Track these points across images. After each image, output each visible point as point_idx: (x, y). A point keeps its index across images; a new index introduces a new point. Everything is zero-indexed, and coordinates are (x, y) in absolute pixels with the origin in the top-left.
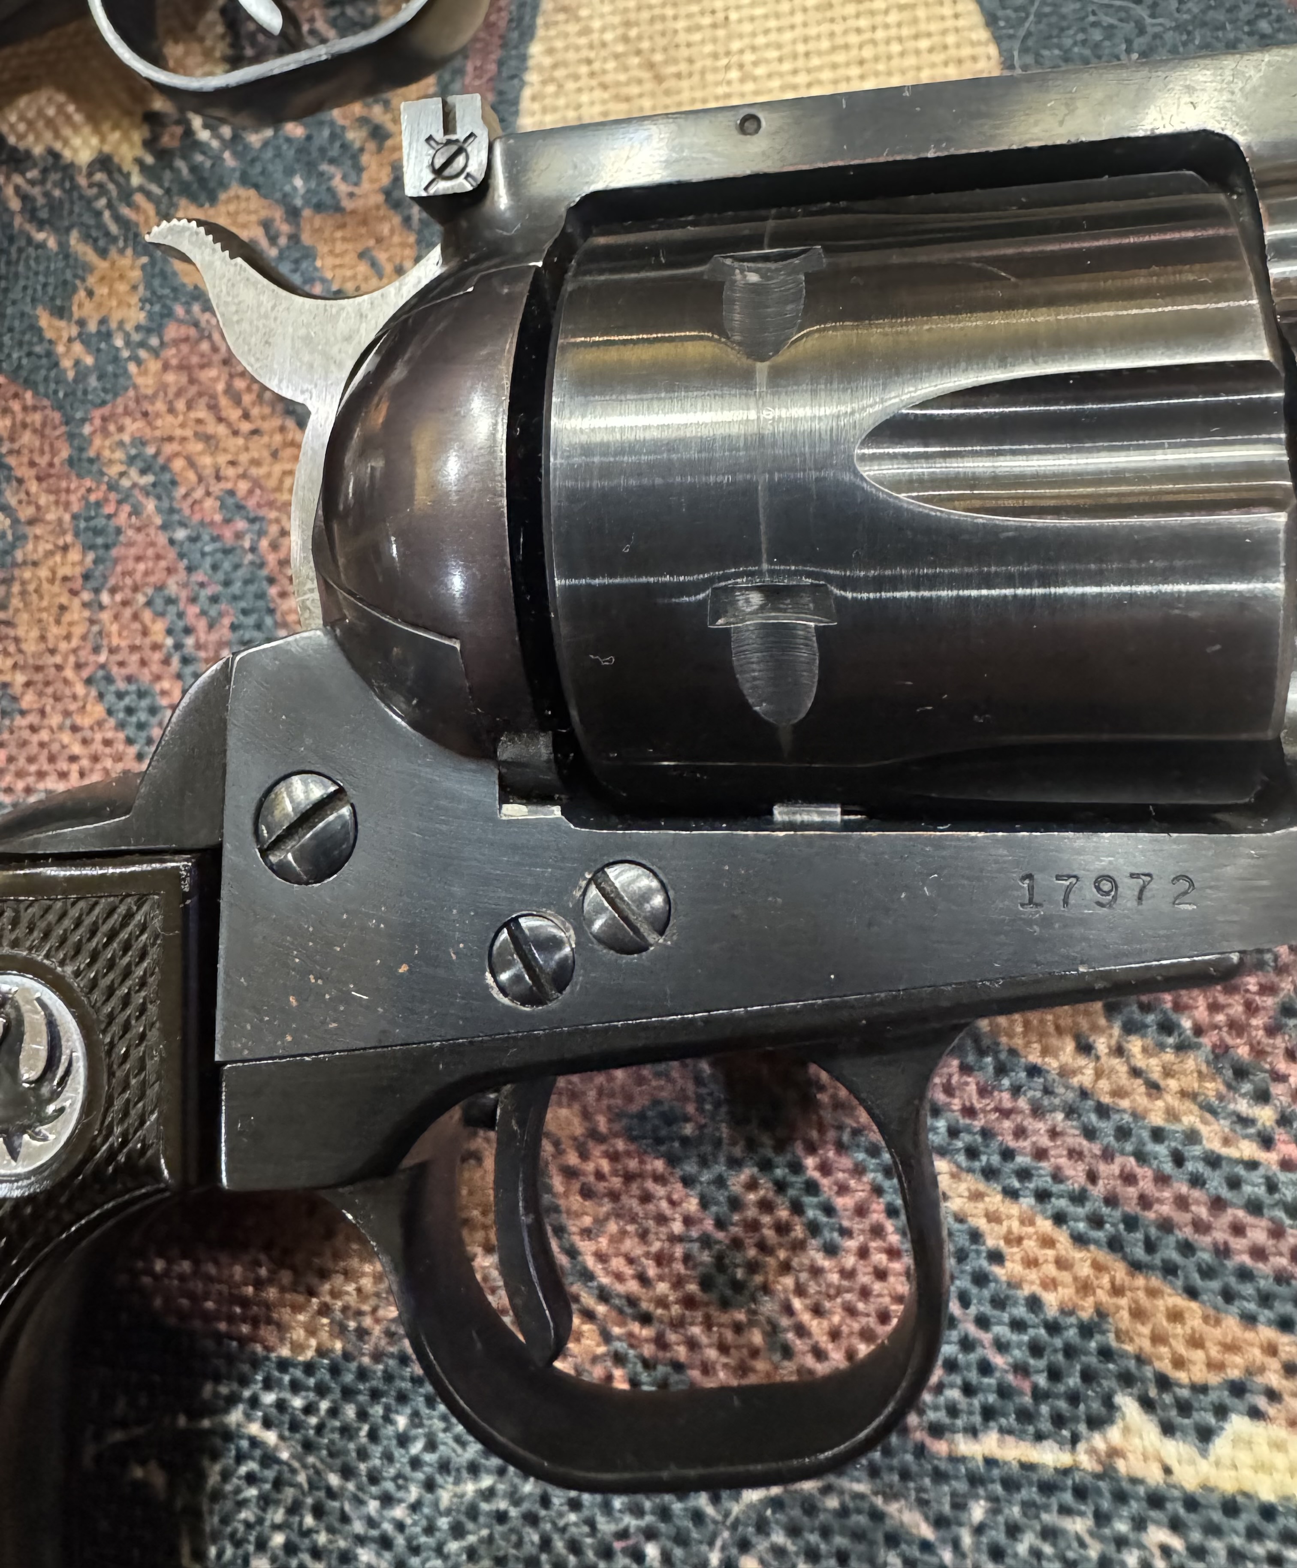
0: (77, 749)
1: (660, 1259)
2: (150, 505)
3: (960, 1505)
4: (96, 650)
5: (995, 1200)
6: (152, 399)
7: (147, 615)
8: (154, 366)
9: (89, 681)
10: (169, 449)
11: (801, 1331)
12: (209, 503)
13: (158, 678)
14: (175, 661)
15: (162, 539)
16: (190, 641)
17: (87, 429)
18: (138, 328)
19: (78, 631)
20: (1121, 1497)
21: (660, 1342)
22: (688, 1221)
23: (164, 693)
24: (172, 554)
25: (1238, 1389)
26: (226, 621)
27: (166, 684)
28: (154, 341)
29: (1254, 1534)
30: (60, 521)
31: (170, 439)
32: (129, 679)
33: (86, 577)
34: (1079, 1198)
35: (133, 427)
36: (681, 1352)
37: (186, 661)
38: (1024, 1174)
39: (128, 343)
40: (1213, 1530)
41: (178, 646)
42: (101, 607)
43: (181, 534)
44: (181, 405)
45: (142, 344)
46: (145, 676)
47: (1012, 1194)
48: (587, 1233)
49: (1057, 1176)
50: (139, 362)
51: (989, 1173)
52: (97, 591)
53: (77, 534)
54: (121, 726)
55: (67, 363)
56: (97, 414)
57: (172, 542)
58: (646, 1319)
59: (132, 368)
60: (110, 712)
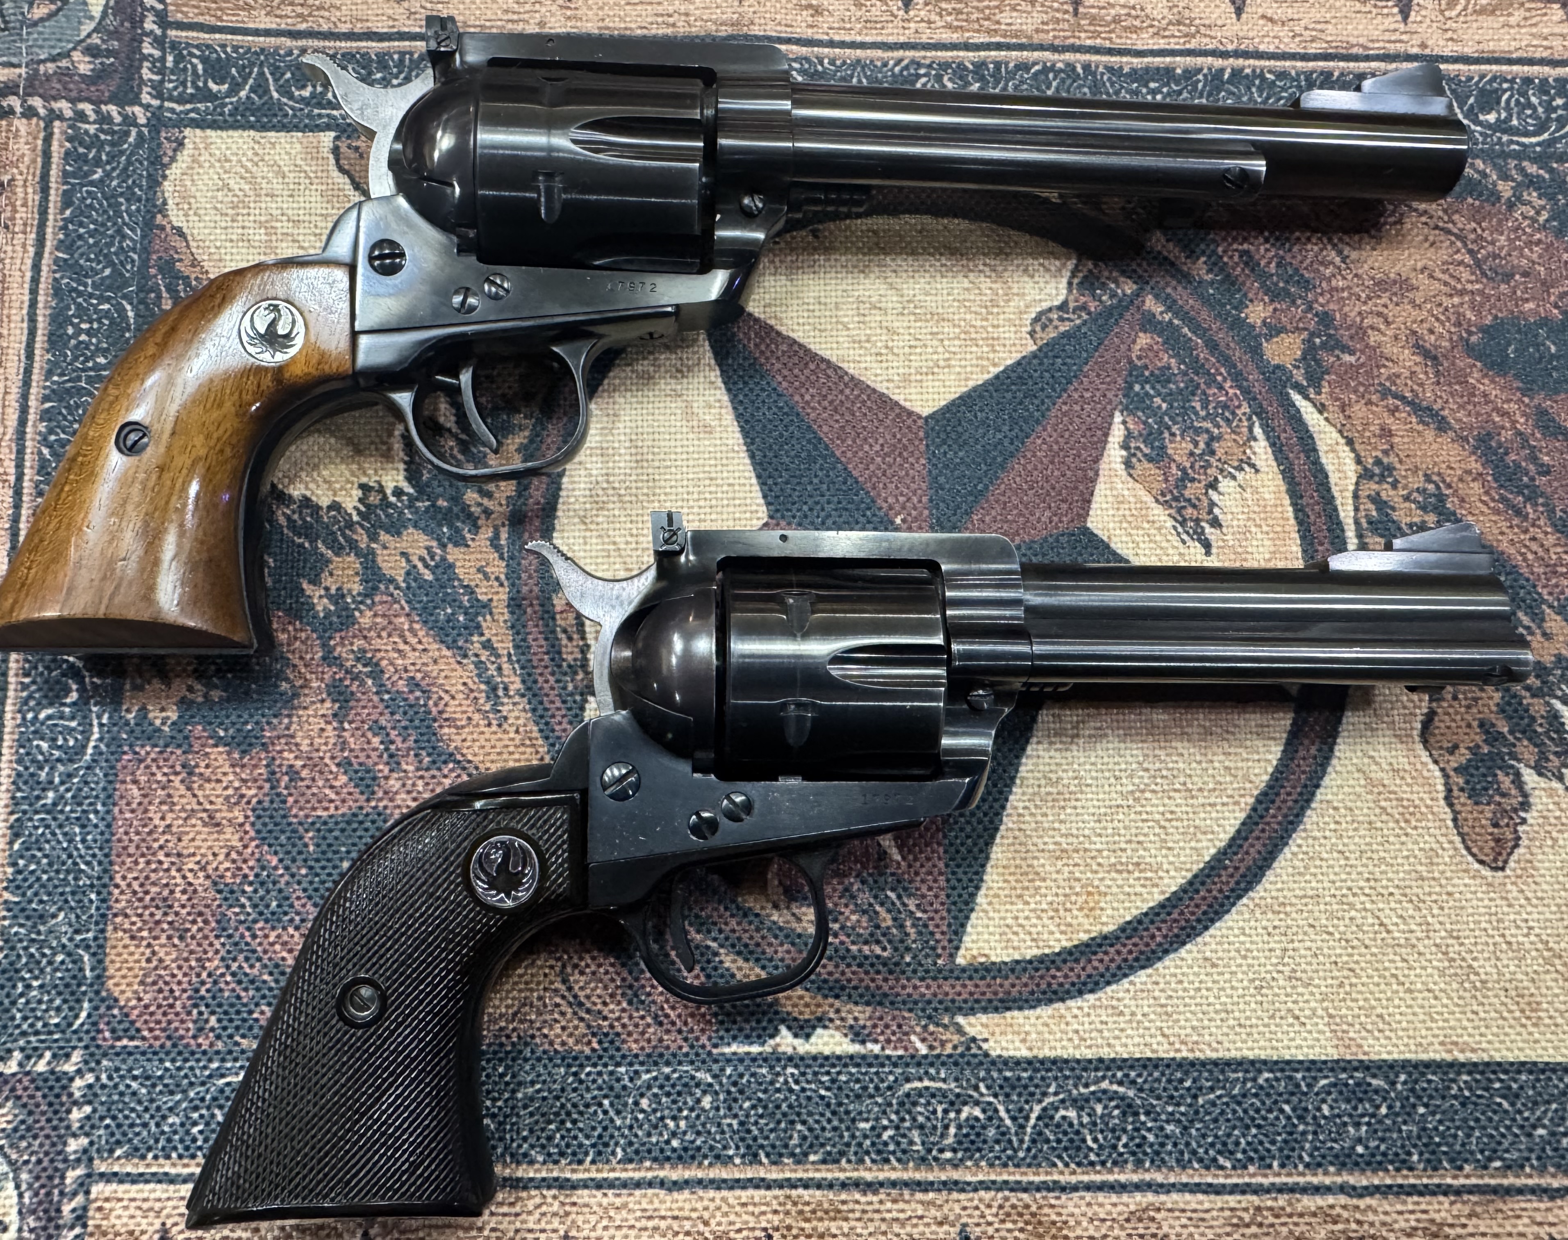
0: (333, 796)
1: (612, 996)
2: (370, 682)
3: (723, 1070)
4: (342, 750)
5: (740, 962)
6: (370, 630)
7: (369, 735)
8: (369, 614)
9: (338, 765)
10: (379, 655)
11: (667, 1016)
12: (401, 682)
13: (376, 764)
14: (385, 756)
15: (376, 698)
16: (393, 747)
17: (332, 643)
18: (359, 594)
19: (332, 741)
20: (779, 1060)
21: (612, 1026)
22: (624, 980)
23: (380, 771)
24: (381, 706)
25: (820, 1019)
26: (412, 738)
27: (381, 767)
28: (369, 602)
29: (822, 1066)
30: (319, 687)
31: (379, 650)
32: (361, 764)
33: (335, 715)
34: (771, 960)
35: (359, 643)
36: (619, 1029)
37: (391, 756)
38: (751, 953)
39: (354, 602)
40: (809, 1066)
41: (387, 749)
42: (344, 730)
43: (386, 697)
44: (384, 634)
45: (361, 602)
46: (370, 762)
47: (747, 960)
48: (582, 988)
49: (764, 953)
50: (361, 612)
51: (739, 953)
52: (342, 722)
53: (329, 695)
54: (356, 786)
55: (319, 608)
56: (338, 635)
57: (382, 700)
58: (605, 1018)
59: (357, 614)
60: (351, 779)
